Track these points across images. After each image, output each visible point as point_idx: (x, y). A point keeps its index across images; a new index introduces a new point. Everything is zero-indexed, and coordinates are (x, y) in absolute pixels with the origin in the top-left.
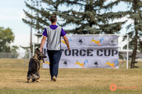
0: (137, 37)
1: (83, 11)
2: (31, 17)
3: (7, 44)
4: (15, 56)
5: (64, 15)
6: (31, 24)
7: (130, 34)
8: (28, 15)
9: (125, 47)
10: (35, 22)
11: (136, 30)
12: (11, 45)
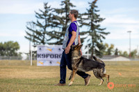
0: (93, 47)
1: (61, 31)
2: (30, 35)
3: (16, 51)
4: (20, 58)
5: (50, 34)
6: (30, 39)
7: (90, 45)
8: (28, 34)
9: (86, 53)
10: (32, 38)
11: (93, 42)
12: (18, 52)
